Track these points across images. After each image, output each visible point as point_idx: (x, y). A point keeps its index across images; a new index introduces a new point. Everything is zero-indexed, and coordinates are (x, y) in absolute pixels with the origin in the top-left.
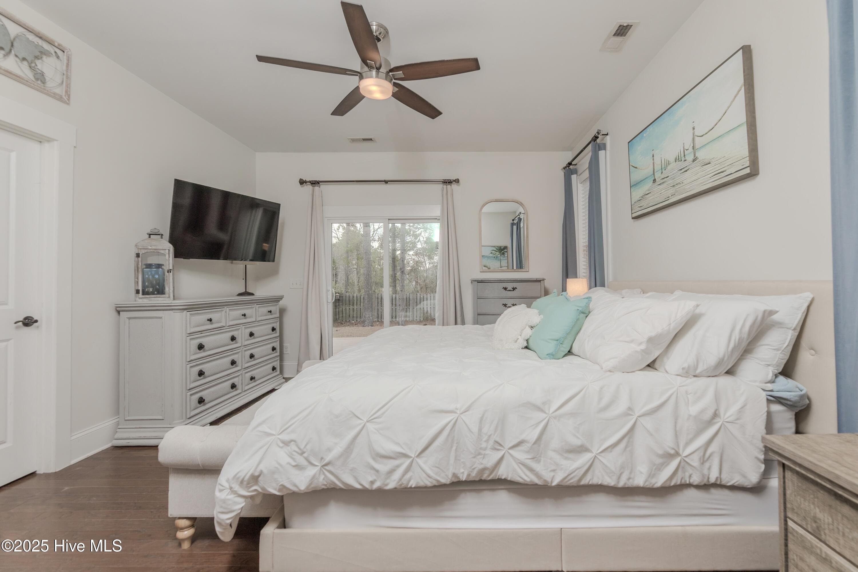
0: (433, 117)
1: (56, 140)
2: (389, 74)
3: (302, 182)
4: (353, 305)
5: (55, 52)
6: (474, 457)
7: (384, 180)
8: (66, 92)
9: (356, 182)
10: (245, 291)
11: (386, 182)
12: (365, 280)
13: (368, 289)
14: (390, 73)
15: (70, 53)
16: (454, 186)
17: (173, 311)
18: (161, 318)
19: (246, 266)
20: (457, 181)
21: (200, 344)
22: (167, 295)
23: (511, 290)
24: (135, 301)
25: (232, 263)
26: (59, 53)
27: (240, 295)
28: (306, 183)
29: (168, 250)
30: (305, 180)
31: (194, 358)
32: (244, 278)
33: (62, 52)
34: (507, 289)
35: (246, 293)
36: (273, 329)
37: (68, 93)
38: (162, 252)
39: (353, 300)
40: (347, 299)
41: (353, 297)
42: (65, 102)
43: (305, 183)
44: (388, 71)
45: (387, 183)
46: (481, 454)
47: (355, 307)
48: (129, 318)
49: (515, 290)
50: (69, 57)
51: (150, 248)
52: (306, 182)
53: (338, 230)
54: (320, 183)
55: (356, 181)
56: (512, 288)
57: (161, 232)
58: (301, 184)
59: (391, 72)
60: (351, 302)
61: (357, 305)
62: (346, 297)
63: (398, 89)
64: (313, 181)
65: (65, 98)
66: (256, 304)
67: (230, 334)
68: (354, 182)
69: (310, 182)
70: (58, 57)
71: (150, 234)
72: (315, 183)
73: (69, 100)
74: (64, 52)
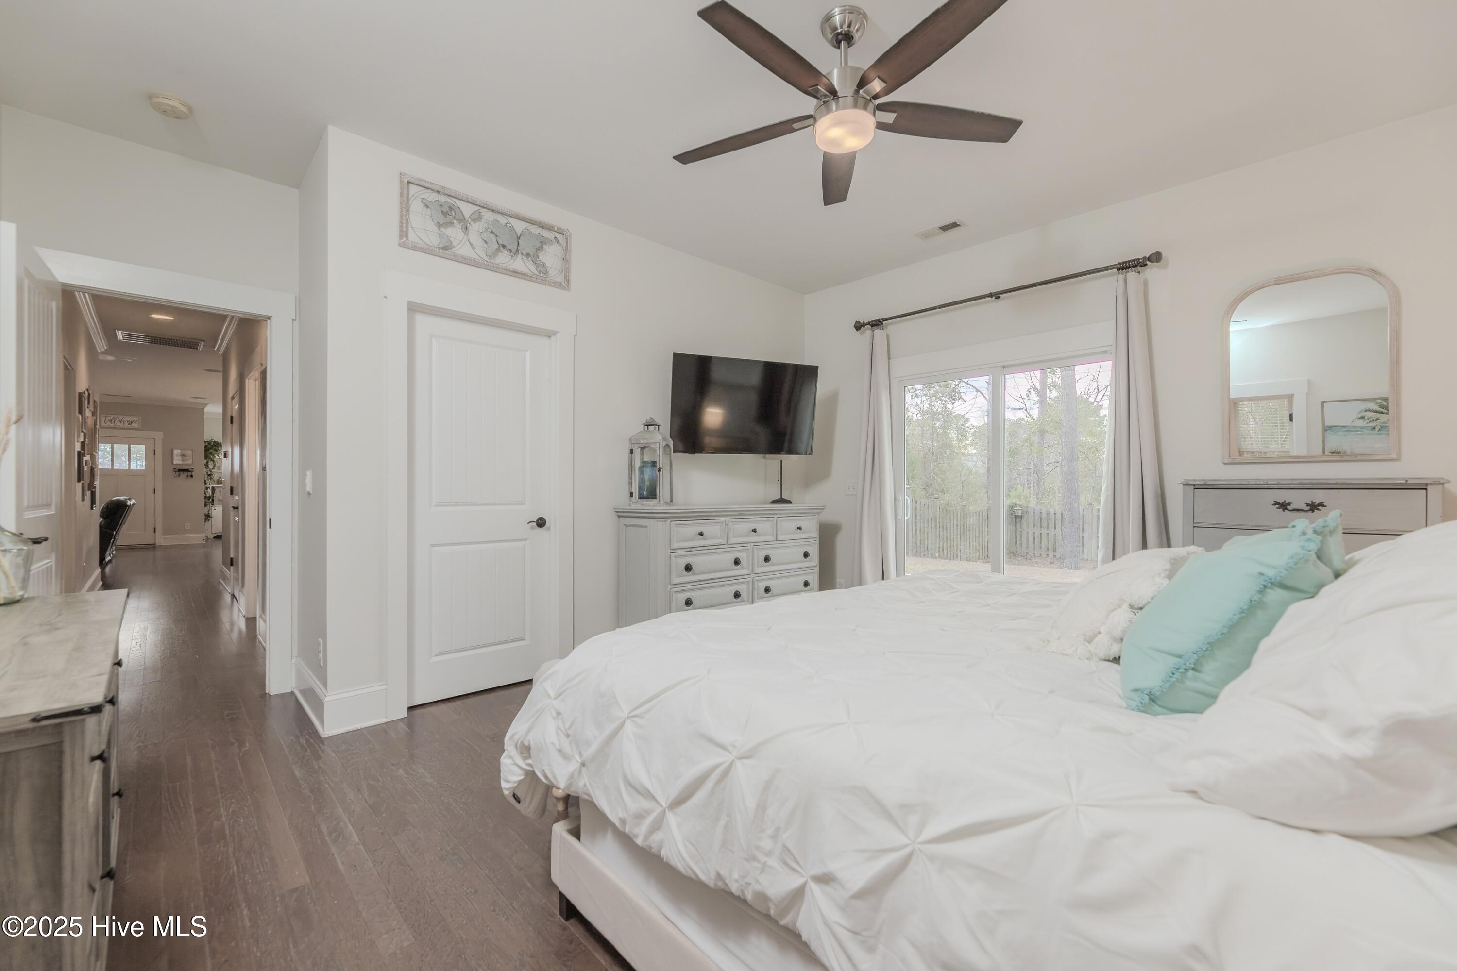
0: (1005, 139)
1: (559, 332)
2: (860, 95)
3: (859, 326)
4: (1048, 528)
5: (555, 238)
6: (747, 860)
7: (989, 293)
8: (565, 277)
9: (939, 308)
10: (780, 497)
11: (997, 296)
12: (1065, 483)
13: (1071, 500)
14: (861, 91)
15: (568, 234)
16: (1151, 272)
17: (656, 519)
18: (646, 527)
19: (781, 461)
20: (1154, 258)
21: (688, 564)
22: (657, 500)
23: (1302, 510)
24: (630, 505)
25: (765, 458)
26: (559, 236)
27: (774, 502)
28: (864, 327)
29: (658, 444)
30: (862, 322)
31: (679, 581)
32: (780, 480)
33: (562, 235)
34: (1288, 507)
35: (782, 501)
36: (806, 555)
37: (567, 279)
38: (653, 446)
39: (1048, 519)
40: (1037, 517)
41: (1048, 513)
42: (564, 289)
43: (862, 327)
44: (857, 89)
45: (999, 297)
46: (758, 861)
47: (1052, 532)
48: (626, 525)
49: (1318, 509)
50: (567, 239)
51: (642, 442)
52: (864, 325)
53: (1028, 396)
54: (884, 322)
55: (939, 306)
56: (1308, 505)
57: (657, 421)
58: (857, 330)
59: (861, 89)
60: (1044, 520)
61: (1055, 528)
62: (1034, 512)
63: (895, 115)
64: (873, 321)
65: (564, 284)
66: (776, 516)
67: (733, 556)
68: (936, 309)
69: (869, 323)
70: (558, 242)
71: (648, 426)
72: (876, 324)
73: (568, 286)
74: (563, 234)
